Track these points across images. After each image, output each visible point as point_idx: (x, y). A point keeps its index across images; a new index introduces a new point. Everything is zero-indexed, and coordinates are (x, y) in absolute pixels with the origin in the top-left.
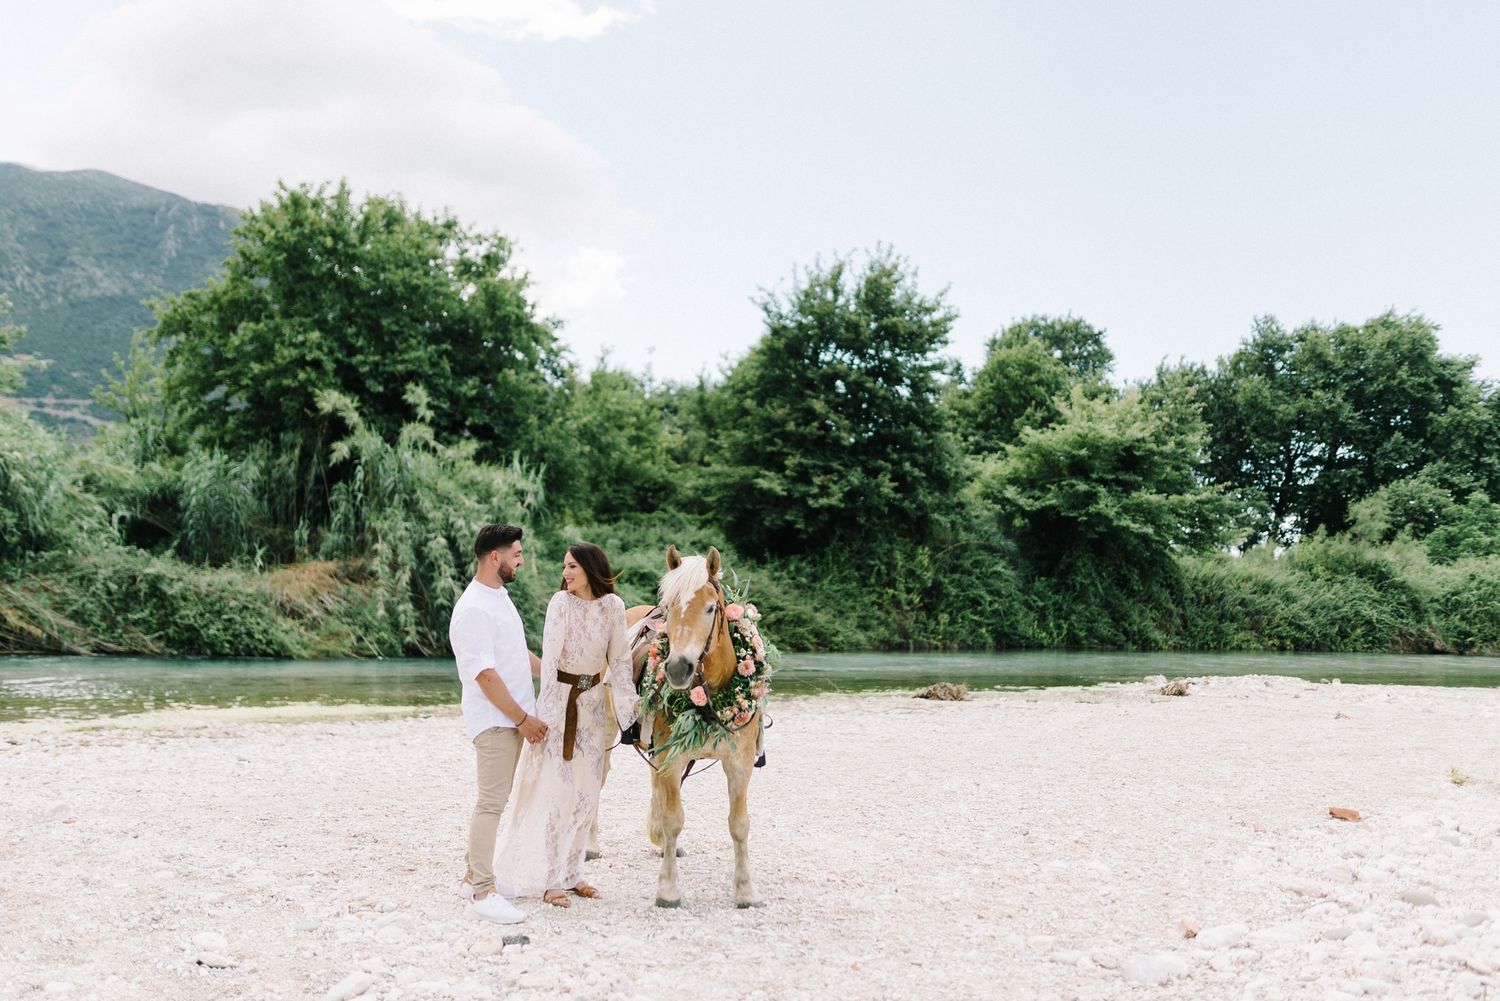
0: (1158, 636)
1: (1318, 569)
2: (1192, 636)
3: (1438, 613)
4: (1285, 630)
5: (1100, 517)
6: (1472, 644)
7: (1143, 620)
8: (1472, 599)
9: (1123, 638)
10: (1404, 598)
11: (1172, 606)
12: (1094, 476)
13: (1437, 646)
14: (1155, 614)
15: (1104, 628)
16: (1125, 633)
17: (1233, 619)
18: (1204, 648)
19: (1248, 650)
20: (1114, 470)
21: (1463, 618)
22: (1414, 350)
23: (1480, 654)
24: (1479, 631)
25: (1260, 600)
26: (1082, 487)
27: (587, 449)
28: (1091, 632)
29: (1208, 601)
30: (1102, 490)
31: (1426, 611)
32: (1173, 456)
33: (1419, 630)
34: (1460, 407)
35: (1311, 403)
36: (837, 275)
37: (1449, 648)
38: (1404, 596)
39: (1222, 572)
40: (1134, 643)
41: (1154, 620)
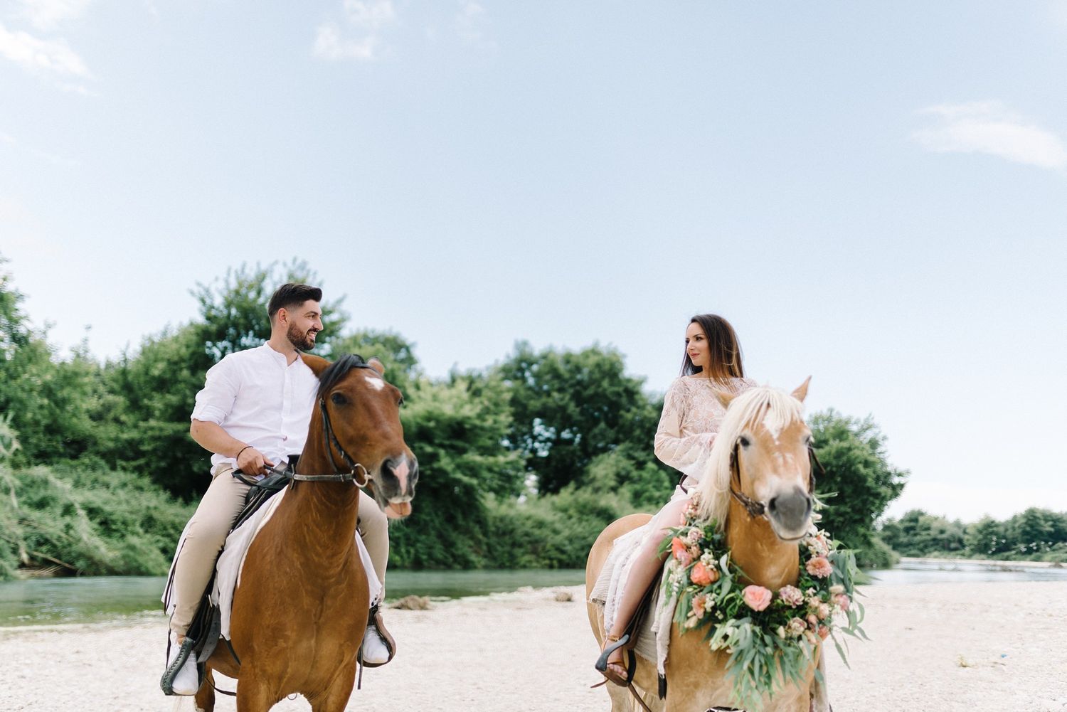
0: (473, 557)
1: (572, 512)
2: (494, 559)
4: (554, 554)
5: (442, 472)
7: (464, 546)
9: (451, 560)
11: (480, 536)
12: (437, 441)
14: (471, 543)
15: (439, 552)
16: (453, 556)
17: (521, 546)
18: (502, 567)
19: (531, 568)
20: (449, 438)
22: (611, 370)
25: (537, 532)
26: (429, 449)
27: (46, 401)
28: (430, 556)
29: (504, 534)
30: (442, 452)
32: (492, 429)
34: (638, 407)
35: (550, 400)
36: (262, 277)
39: (512, 513)
40: (459, 564)
41: (470, 547)
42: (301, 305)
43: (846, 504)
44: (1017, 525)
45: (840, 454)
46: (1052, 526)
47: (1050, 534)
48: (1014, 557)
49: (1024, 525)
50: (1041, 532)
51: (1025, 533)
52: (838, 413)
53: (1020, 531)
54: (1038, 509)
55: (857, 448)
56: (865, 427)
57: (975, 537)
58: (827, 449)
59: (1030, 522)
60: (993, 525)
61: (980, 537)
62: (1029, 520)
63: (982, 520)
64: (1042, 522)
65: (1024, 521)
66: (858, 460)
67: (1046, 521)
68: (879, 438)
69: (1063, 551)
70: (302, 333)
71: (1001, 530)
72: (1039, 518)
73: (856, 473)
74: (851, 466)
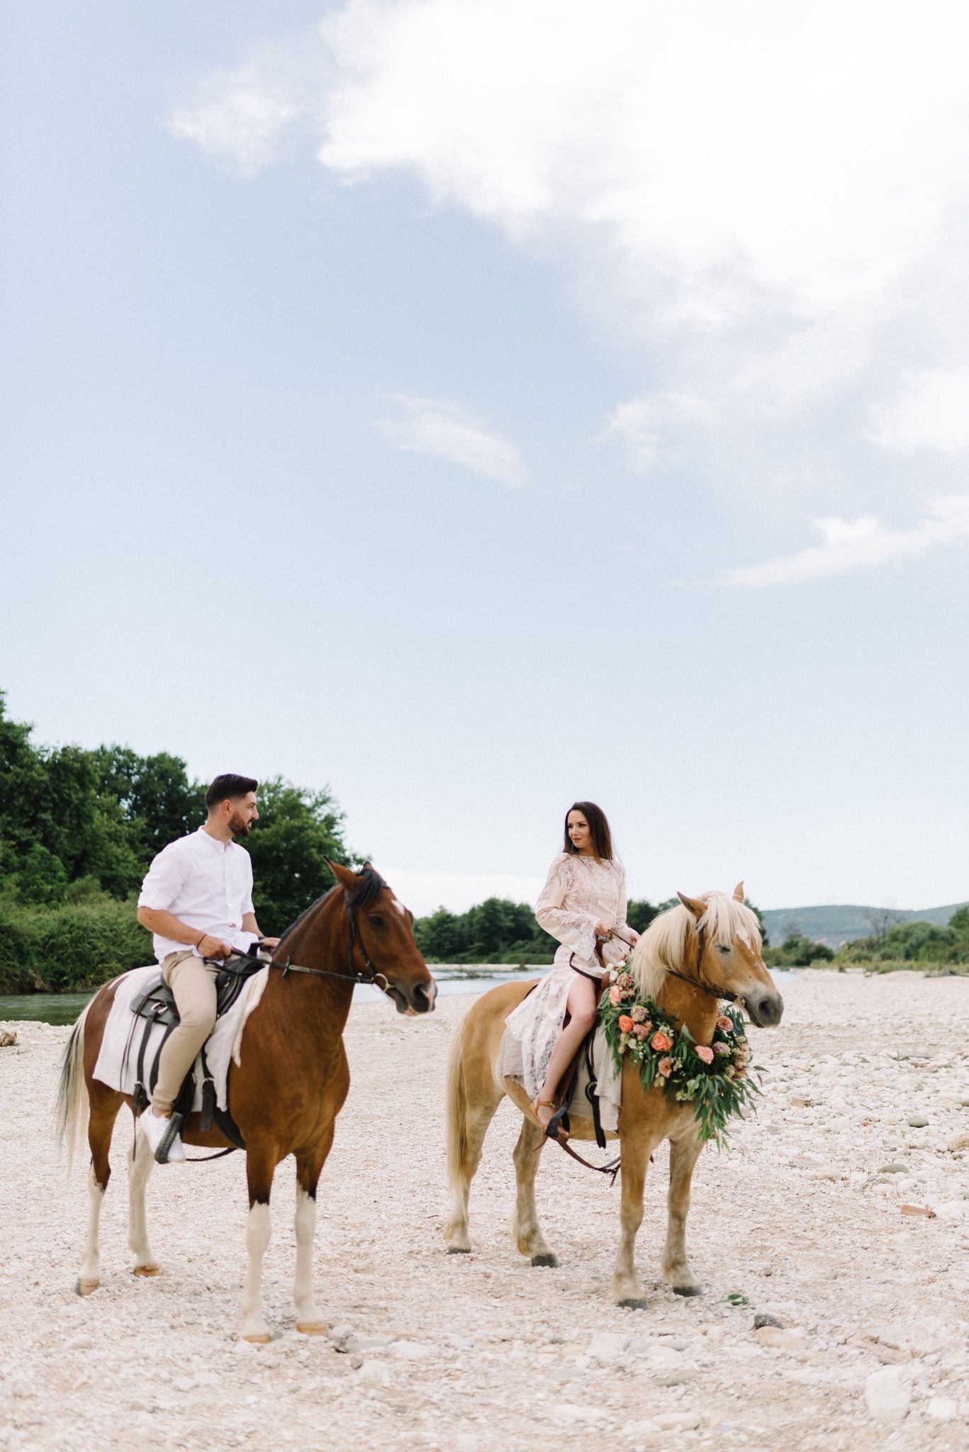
3: (39, 954)
6: (66, 983)
8: (67, 941)
10: (11, 942)
13: (37, 986)
21: (58, 960)
23: (74, 992)
24: (72, 971)
31: (28, 953)
33: (23, 971)
37: (47, 987)
38: (10, 941)
42: (244, 797)
43: (293, 898)
44: (475, 920)
45: (290, 834)
46: (513, 920)
47: (510, 930)
48: (470, 958)
49: (482, 920)
50: (500, 928)
51: (483, 929)
52: (289, 783)
53: (479, 926)
54: (498, 901)
55: (311, 828)
56: (320, 800)
57: (427, 936)
58: (274, 827)
59: (489, 916)
60: (448, 920)
61: (434, 935)
62: (488, 913)
63: (437, 914)
64: (502, 916)
65: (482, 915)
66: (312, 843)
67: (507, 914)
68: (337, 814)
69: (523, 949)
70: (244, 823)
71: (458, 925)
72: (499, 911)
73: (308, 860)
74: (302, 851)
